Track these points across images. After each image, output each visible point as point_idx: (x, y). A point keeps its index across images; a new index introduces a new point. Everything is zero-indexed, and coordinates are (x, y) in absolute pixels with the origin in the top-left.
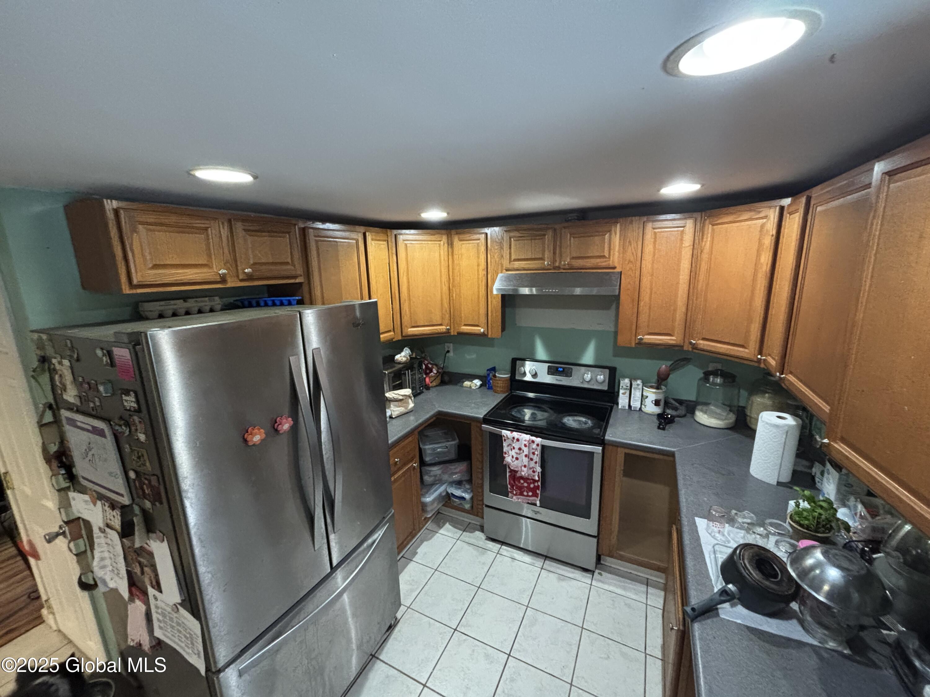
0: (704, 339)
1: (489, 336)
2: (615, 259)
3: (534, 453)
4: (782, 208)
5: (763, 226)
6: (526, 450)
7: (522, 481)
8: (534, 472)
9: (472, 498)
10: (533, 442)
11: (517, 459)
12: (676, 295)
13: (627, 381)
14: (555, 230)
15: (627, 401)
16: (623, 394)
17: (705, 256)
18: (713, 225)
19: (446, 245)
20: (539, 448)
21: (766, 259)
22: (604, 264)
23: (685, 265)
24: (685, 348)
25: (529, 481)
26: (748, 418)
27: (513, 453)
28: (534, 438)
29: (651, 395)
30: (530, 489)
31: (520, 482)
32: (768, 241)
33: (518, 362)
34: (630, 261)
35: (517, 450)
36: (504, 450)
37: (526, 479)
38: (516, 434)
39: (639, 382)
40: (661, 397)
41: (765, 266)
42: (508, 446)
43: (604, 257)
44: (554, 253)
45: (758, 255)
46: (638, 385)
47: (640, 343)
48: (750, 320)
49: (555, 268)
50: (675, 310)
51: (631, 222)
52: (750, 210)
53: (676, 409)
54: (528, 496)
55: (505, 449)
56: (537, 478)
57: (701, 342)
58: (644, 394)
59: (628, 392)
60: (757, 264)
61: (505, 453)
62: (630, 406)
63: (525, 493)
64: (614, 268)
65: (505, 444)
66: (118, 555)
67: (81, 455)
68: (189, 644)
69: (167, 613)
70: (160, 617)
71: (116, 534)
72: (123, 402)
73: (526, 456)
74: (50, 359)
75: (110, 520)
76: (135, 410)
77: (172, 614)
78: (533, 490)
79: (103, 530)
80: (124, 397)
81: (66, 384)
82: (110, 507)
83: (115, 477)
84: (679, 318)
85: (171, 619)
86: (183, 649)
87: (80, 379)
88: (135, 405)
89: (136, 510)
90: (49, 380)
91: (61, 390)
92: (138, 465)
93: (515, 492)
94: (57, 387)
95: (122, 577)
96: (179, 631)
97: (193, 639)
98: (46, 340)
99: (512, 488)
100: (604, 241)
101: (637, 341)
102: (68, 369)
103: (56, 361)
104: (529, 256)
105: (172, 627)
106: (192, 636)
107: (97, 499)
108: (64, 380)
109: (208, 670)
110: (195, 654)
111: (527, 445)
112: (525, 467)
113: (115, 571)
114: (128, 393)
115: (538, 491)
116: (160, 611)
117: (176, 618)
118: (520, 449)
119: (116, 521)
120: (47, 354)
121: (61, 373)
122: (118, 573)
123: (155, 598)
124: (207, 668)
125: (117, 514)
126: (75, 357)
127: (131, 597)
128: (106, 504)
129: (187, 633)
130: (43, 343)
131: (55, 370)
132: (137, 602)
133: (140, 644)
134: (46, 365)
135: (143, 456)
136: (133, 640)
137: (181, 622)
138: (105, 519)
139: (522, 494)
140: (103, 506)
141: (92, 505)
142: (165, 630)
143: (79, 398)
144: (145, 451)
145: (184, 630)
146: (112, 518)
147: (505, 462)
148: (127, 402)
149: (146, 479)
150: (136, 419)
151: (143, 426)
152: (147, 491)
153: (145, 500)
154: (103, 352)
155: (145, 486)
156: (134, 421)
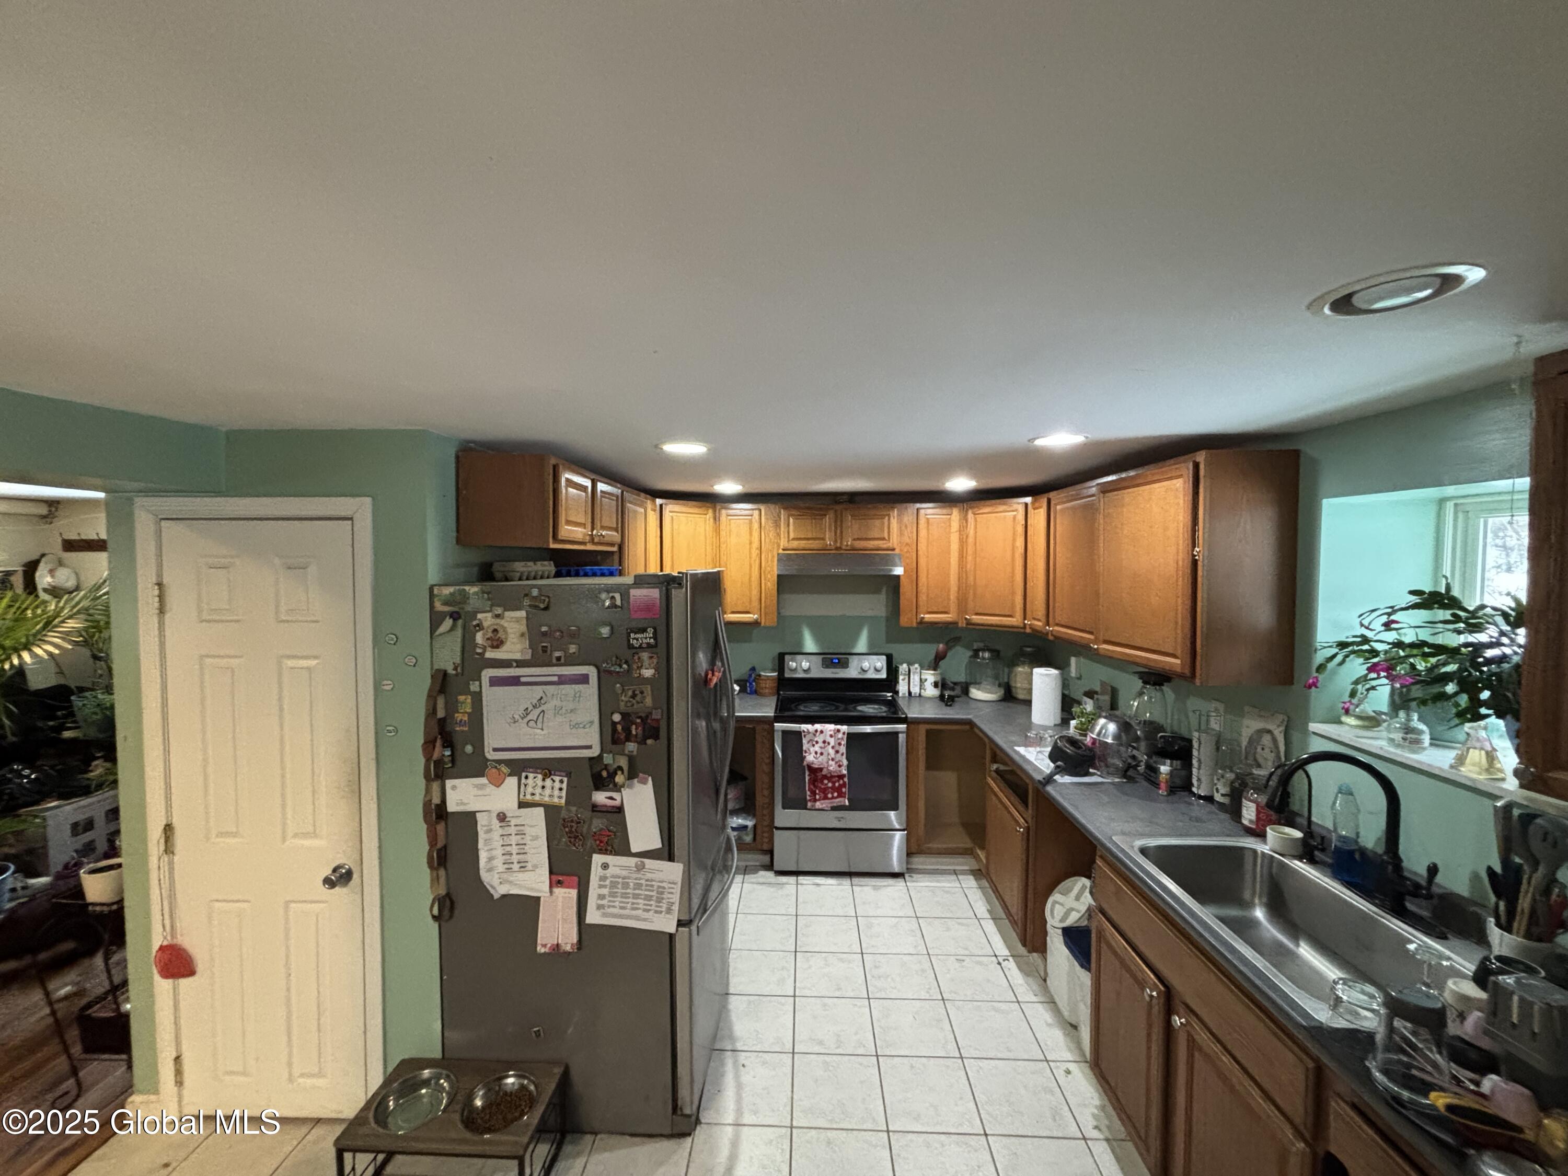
0: (977, 614)
1: (763, 624)
2: (894, 541)
3: (840, 744)
4: (1026, 505)
5: (1015, 517)
6: (832, 741)
7: (826, 782)
8: (840, 766)
9: (755, 826)
10: (839, 731)
11: (822, 754)
12: (948, 575)
13: (905, 666)
14: (836, 511)
15: (907, 687)
16: (903, 679)
17: (971, 540)
18: (975, 514)
19: (712, 520)
20: (846, 737)
21: (1019, 542)
22: (885, 546)
23: (955, 546)
24: (960, 625)
25: (834, 780)
26: (1014, 690)
27: (817, 748)
28: (839, 727)
29: (930, 677)
30: (834, 789)
31: (823, 783)
32: (1020, 529)
33: (787, 657)
34: (907, 544)
35: (821, 744)
36: (804, 748)
37: (830, 778)
38: (818, 726)
39: (917, 666)
40: (939, 679)
41: (1021, 550)
42: (808, 742)
43: (884, 539)
44: (836, 534)
45: (1014, 540)
46: (916, 669)
47: (922, 622)
48: (1013, 593)
49: (837, 549)
50: (949, 591)
51: (906, 508)
52: (1004, 504)
53: (953, 689)
54: (833, 798)
56: (845, 772)
57: (974, 617)
58: (923, 677)
59: (907, 678)
60: (1013, 547)
61: (805, 752)
62: (910, 693)
63: (830, 796)
64: (893, 550)
65: (805, 741)
66: (535, 838)
67: (509, 720)
68: (651, 905)
69: (620, 880)
70: (605, 891)
71: (541, 810)
72: (629, 641)
73: (833, 747)
74: (474, 615)
75: (533, 794)
76: (649, 646)
77: (629, 878)
78: (838, 790)
79: (502, 817)
80: (632, 635)
81: (506, 639)
82: (540, 776)
83: (584, 727)
84: (953, 597)
85: (625, 885)
86: (637, 918)
87: (544, 629)
88: (652, 640)
89: (608, 759)
90: (459, 640)
91: (484, 648)
92: (629, 704)
93: (817, 797)
94: (476, 645)
95: (535, 867)
96: (636, 896)
97: (662, 893)
98: (476, 593)
99: (813, 793)
100: (883, 524)
101: (919, 620)
102: (518, 620)
103: (489, 615)
104: (810, 536)
105: (625, 896)
106: (664, 888)
107: (510, 775)
108: (501, 635)
109: (680, 924)
110: (661, 912)
111: (831, 736)
112: (831, 762)
113: (516, 867)
114: (644, 630)
115: (844, 790)
116: (608, 882)
117: (636, 879)
118: (824, 742)
119: (548, 792)
120: (469, 608)
121: (496, 627)
122: (522, 867)
123: (605, 866)
124: (679, 921)
125: (554, 781)
126: (542, 606)
127: (551, 886)
128: (531, 776)
129: (653, 891)
130: (465, 597)
131: (480, 626)
132: (558, 891)
133: (558, 945)
134: (460, 622)
135: (642, 693)
136: (544, 946)
137: (643, 882)
138: (521, 796)
139: (826, 798)
140: (523, 781)
141: (494, 787)
142: (609, 907)
143: (530, 651)
144: (649, 687)
145: (646, 890)
146: (538, 790)
147: (805, 763)
148: (637, 640)
149: (640, 717)
150: (645, 655)
151: (655, 661)
152: (634, 732)
153: (627, 743)
154: (611, 595)
155: (634, 727)
156: (639, 658)
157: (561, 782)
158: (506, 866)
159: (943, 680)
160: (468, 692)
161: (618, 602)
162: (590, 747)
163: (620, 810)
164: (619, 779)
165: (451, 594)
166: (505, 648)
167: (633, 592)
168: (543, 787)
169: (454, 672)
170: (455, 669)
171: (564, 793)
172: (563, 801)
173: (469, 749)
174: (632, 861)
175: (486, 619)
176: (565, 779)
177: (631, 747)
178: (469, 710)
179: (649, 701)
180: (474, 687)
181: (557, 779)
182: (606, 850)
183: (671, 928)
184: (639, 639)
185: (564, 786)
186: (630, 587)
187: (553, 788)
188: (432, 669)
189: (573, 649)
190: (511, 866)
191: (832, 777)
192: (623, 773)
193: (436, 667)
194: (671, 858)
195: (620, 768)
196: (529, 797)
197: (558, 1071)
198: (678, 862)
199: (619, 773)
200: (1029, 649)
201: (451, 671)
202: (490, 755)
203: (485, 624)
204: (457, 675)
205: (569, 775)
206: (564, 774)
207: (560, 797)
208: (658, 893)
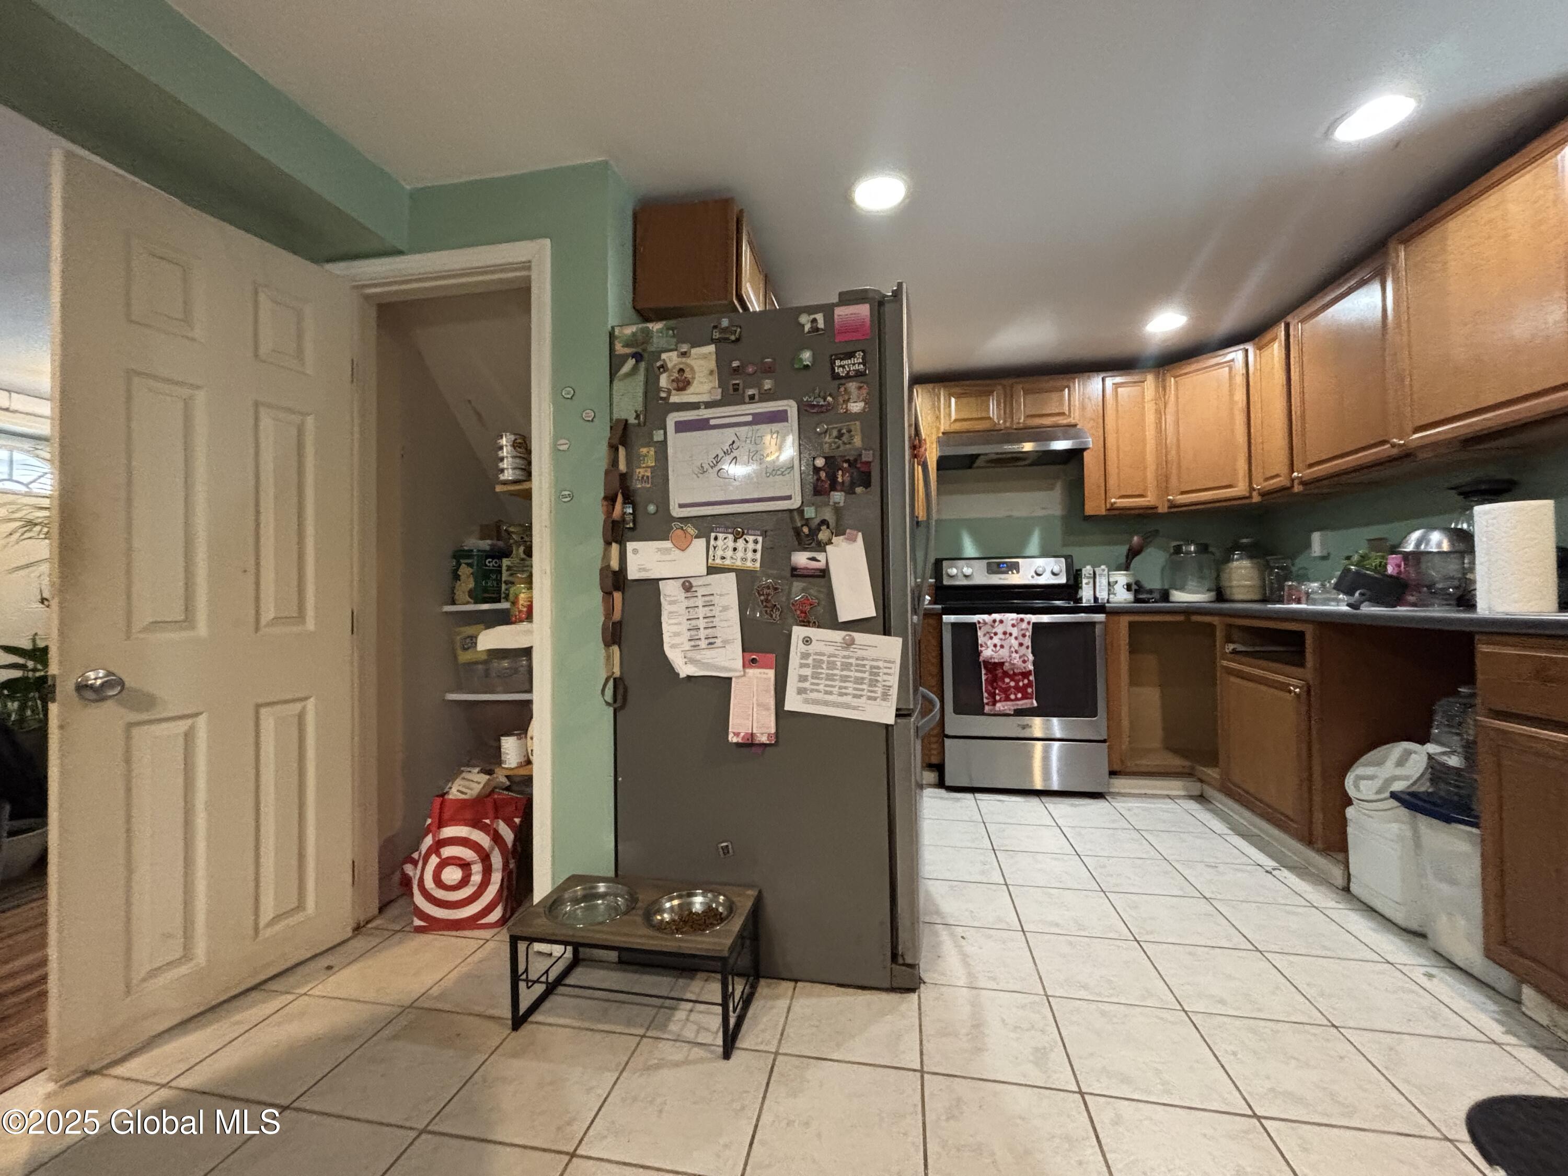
0: (1183, 493)
2: (1076, 416)
3: (1024, 636)
4: (1245, 355)
5: (1230, 369)
6: (1015, 632)
7: (1007, 680)
8: (1024, 662)
10: (1022, 620)
11: (1002, 647)
12: (1144, 452)
13: (1089, 567)
14: (1004, 387)
15: (1092, 592)
16: (1087, 584)
18: (1175, 377)
20: (1030, 627)
21: (1240, 396)
22: (1065, 422)
23: (1150, 419)
24: (1160, 510)
25: (1017, 678)
26: (1227, 591)
27: (996, 640)
28: (1022, 616)
29: (1122, 578)
30: (1018, 689)
31: (1004, 682)
32: (1239, 380)
33: (945, 563)
34: (1091, 419)
35: (1001, 636)
36: (980, 642)
37: (1012, 675)
38: (996, 616)
40: (1131, 581)
42: (985, 635)
43: (1063, 414)
44: (1005, 412)
45: (1231, 394)
46: (1103, 570)
47: (1112, 508)
49: (1007, 429)
50: (1145, 468)
51: (1090, 379)
52: (1215, 357)
54: (1017, 699)
55: (981, 640)
56: (1031, 667)
57: (1179, 496)
58: (1111, 580)
59: (1092, 581)
60: (1232, 402)
61: (982, 646)
62: (1095, 599)
63: (1012, 697)
64: (1075, 426)
65: (980, 633)
66: (725, 609)
67: (697, 470)
68: (863, 690)
69: (825, 658)
70: (808, 672)
71: (733, 575)
72: (833, 369)
73: (1016, 638)
74: (657, 355)
75: (723, 558)
76: (859, 374)
77: (835, 656)
78: (1023, 690)
79: (688, 587)
80: (838, 363)
81: (694, 378)
82: (731, 537)
83: (782, 474)
84: (1150, 474)
85: (832, 666)
86: (847, 706)
87: (735, 364)
88: (862, 366)
89: (810, 512)
90: (642, 384)
91: (669, 392)
92: (834, 446)
93: (998, 698)
94: (659, 389)
95: (726, 642)
96: (844, 679)
97: (877, 674)
98: (659, 331)
99: (993, 695)
100: (1062, 397)
101: (1108, 506)
102: (705, 357)
103: (676, 353)
104: (975, 415)
105: (830, 677)
106: (878, 668)
107: (697, 537)
108: (688, 374)
109: (900, 714)
110: (875, 699)
111: (1013, 626)
112: (1014, 655)
113: (703, 644)
114: (851, 355)
115: (1029, 690)
116: (810, 661)
117: (844, 657)
118: (1005, 633)
119: (740, 554)
120: (651, 348)
121: (681, 366)
122: (710, 644)
123: (807, 641)
124: (897, 710)
125: (747, 542)
126: (733, 338)
127: (744, 666)
128: (721, 536)
129: (864, 672)
130: (647, 333)
131: (664, 368)
132: (752, 672)
133: (752, 734)
134: (643, 365)
135: (849, 431)
136: (737, 734)
137: (852, 661)
138: (710, 561)
139: (1008, 699)
140: (712, 542)
141: (678, 551)
142: (812, 691)
143: (720, 390)
144: (858, 423)
145: (856, 671)
146: (729, 553)
147: (981, 659)
148: (843, 367)
149: (847, 461)
150: (852, 386)
151: (864, 392)
152: (840, 480)
153: (832, 493)
154: (812, 317)
155: (840, 472)
156: (846, 390)
157: (756, 542)
158: (693, 643)
159: (1137, 583)
160: (650, 443)
161: (821, 324)
162: (789, 498)
163: (824, 574)
164: (823, 535)
165: (634, 334)
166: (691, 390)
167: (840, 312)
168: (735, 549)
169: (636, 421)
170: (637, 417)
171: (758, 555)
172: (758, 565)
173: (652, 508)
174: (838, 636)
175: (671, 359)
176: (760, 539)
177: (838, 497)
178: (652, 463)
179: (858, 441)
180: (658, 436)
181: (751, 538)
182: (809, 622)
183: (890, 719)
184: (844, 367)
185: (759, 547)
186: (833, 306)
187: (745, 550)
188: (611, 419)
189: (768, 384)
190: (698, 643)
191: (1015, 674)
192: (828, 527)
193: (615, 416)
194: (886, 632)
195: (824, 522)
196: (718, 561)
197: (752, 893)
198: (896, 635)
199: (824, 528)
200: (1245, 541)
201: (632, 420)
202: (676, 512)
203: (670, 365)
204: (639, 425)
205: (764, 534)
206: (759, 533)
207: (754, 560)
208: (871, 675)
